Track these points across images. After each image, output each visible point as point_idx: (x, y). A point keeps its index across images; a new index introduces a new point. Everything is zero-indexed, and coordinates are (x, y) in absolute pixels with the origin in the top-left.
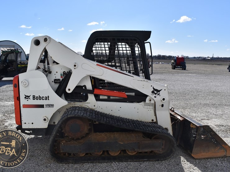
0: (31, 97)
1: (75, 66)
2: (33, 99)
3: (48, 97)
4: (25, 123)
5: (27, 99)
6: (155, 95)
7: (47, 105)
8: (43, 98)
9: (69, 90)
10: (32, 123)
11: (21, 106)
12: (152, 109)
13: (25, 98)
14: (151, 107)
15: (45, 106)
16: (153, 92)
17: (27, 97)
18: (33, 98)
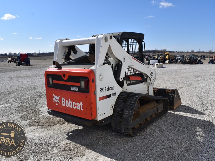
0: (104, 90)
1: (125, 59)
2: (105, 91)
3: (113, 87)
4: (100, 115)
5: (102, 91)
6: (151, 76)
7: (112, 94)
8: (111, 89)
9: (121, 79)
10: (105, 113)
11: (98, 99)
12: (146, 86)
13: (101, 91)
14: (146, 85)
15: (111, 95)
16: (151, 74)
17: (102, 90)
18: (105, 89)
